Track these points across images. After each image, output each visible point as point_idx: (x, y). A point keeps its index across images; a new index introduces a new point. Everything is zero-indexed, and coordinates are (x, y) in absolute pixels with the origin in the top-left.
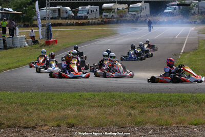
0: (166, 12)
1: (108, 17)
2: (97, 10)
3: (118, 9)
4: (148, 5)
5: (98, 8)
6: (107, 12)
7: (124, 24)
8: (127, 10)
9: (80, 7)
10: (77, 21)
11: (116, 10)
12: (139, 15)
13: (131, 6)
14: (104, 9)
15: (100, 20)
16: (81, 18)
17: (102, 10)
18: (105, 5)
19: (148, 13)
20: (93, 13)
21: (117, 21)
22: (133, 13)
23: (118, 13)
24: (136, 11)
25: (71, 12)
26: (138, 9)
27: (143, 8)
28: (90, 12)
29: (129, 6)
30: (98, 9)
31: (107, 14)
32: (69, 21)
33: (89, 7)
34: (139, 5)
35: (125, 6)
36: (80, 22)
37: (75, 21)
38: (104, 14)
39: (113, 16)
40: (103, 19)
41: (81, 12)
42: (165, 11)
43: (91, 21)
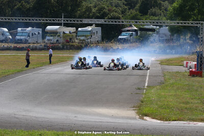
0: (121, 39)
1: (52, 42)
2: (39, 33)
3: (64, 33)
4: (100, 28)
5: (40, 30)
6: (51, 36)
7: (71, 51)
8: (75, 34)
9: (19, 29)
10: (16, 45)
11: (62, 34)
12: (89, 40)
13: (80, 29)
14: (47, 33)
15: (43, 44)
16: (20, 41)
17: (45, 34)
18: (49, 28)
19: (100, 39)
20: (34, 36)
21: (63, 47)
22: (82, 38)
23: (64, 37)
24: (86, 36)
25: (8, 34)
26: (88, 34)
27: (94, 33)
28: (31, 35)
29: (77, 29)
30: (41, 32)
31: (51, 38)
32: (6, 45)
33: (30, 29)
34: (89, 28)
35: (73, 29)
36: (19, 46)
37: (13, 45)
38: (48, 38)
39: (57, 41)
40: (47, 43)
41: (21, 34)
42: (120, 37)
43: (31, 45)
